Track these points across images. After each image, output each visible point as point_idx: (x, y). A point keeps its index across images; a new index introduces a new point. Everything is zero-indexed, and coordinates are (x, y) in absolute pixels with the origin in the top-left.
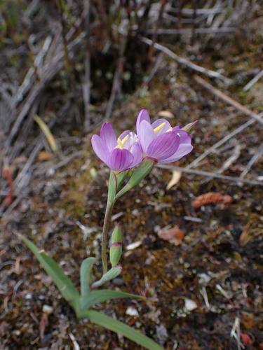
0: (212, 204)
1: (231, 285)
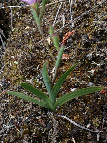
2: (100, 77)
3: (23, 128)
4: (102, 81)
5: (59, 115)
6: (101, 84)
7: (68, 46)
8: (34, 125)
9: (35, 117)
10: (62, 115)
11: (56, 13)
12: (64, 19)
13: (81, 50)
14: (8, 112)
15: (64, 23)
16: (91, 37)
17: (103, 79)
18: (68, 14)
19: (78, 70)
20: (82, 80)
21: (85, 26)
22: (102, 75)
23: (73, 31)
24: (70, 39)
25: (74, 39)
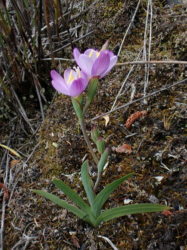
0: (137, 120)
1: (175, 150)
2: (168, 190)
3: (49, 244)
4: (170, 197)
5: (100, 234)
6: (167, 200)
7: (133, 132)
8: (64, 242)
9: (68, 232)
10: (105, 236)
11: (124, 77)
12: (134, 91)
13: (149, 143)
14: (32, 217)
15: (132, 96)
16: (167, 125)
17: (171, 194)
18: (142, 83)
19: (140, 172)
20: (142, 189)
21: (162, 108)
22: (171, 187)
23: (144, 112)
24: (137, 123)
25: (142, 124)
